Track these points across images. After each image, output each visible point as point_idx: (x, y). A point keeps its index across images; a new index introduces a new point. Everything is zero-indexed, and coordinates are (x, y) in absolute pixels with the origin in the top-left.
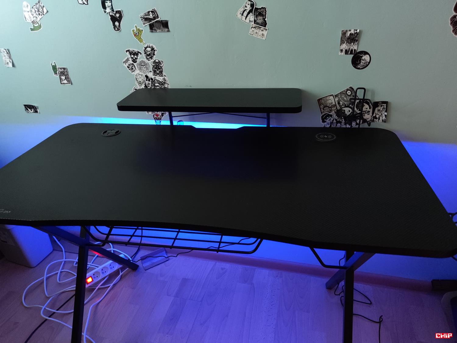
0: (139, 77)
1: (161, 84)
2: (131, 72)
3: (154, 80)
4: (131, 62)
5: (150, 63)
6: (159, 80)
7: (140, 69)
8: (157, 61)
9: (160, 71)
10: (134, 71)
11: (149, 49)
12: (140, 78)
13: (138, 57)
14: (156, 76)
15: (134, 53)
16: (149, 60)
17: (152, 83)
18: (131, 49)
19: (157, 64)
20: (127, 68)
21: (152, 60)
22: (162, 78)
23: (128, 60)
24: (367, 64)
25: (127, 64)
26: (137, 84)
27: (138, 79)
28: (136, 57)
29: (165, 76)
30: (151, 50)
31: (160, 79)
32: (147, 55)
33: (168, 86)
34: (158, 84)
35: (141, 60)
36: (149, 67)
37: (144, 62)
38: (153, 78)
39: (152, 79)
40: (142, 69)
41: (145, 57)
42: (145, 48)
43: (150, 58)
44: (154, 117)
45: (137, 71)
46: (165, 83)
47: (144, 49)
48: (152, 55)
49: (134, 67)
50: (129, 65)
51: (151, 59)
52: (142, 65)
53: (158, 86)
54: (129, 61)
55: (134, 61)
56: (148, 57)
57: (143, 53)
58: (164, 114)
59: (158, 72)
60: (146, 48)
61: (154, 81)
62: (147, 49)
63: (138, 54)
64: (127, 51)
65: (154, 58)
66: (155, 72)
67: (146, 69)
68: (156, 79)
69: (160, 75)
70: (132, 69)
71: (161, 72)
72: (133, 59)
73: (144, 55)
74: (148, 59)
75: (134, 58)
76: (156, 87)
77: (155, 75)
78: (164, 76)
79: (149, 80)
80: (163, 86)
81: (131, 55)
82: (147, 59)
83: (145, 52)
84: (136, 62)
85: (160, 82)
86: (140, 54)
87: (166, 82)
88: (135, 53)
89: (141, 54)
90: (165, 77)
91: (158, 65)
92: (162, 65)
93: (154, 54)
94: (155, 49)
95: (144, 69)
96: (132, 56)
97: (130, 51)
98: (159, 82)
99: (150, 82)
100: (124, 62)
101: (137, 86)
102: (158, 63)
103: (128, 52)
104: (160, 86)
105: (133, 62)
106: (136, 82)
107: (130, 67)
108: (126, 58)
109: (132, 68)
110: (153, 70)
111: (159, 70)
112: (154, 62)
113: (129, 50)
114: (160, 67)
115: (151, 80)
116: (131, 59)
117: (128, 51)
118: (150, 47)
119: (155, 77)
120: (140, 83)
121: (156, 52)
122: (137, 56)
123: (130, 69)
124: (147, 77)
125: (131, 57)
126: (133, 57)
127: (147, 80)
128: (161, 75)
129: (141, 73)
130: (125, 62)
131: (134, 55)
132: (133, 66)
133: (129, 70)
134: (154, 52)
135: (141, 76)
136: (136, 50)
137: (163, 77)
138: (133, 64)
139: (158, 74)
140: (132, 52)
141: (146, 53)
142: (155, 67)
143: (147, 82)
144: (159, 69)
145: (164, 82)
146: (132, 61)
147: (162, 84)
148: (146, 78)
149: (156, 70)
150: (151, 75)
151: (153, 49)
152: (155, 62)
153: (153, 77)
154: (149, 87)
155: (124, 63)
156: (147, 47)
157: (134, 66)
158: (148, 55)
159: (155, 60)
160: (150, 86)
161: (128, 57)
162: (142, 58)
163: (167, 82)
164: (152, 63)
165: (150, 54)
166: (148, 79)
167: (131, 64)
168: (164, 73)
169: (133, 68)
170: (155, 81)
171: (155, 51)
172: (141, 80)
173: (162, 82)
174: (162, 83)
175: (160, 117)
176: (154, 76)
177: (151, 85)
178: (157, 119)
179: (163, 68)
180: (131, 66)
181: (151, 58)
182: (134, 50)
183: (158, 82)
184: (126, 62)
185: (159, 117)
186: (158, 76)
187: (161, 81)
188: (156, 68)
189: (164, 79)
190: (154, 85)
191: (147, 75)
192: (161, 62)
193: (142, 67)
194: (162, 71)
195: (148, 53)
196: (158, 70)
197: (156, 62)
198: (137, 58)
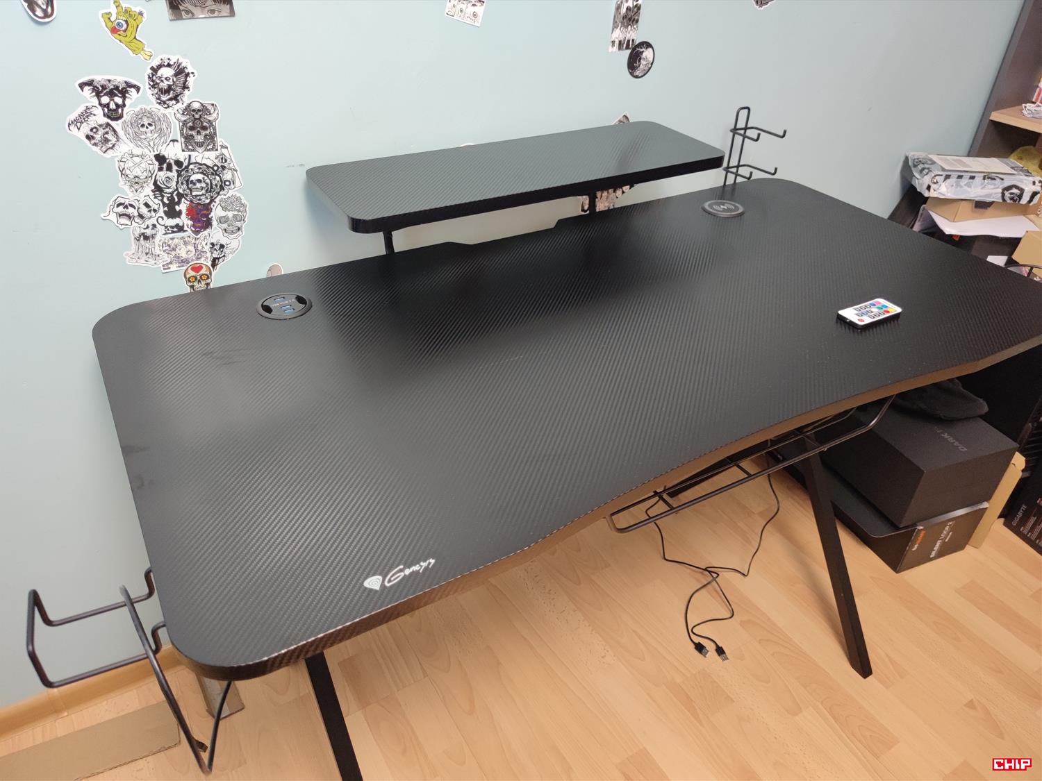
0: (131, 164)
1: (212, 174)
2: (102, 153)
3: (185, 164)
4: (99, 118)
5: (173, 115)
6: (205, 161)
7: (136, 138)
8: (196, 106)
9: (206, 135)
10: (112, 148)
11: (167, 72)
12: (138, 165)
13: (128, 102)
14: (193, 151)
15: (112, 90)
16: (168, 107)
17: (179, 175)
18: (99, 78)
19: (197, 116)
20: (87, 141)
21: (180, 106)
22: (213, 155)
23: (87, 113)
24: (650, 66)
25: (85, 129)
26: (126, 188)
27: (128, 172)
28: (119, 100)
29: (222, 147)
30: (176, 75)
31: (206, 157)
32: (161, 90)
33: (233, 175)
34: (200, 176)
35: (137, 110)
36: (169, 125)
37: (150, 114)
38: (182, 160)
39: (179, 163)
40: (143, 137)
41: (153, 99)
42: (152, 68)
43: (171, 99)
44: (188, 276)
45: (125, 146)
46: (224, 168)
47: (151, 71)
48: (179, 90)
49: (111, 133)
50: (91, 130)
51: (174, 102)
52: (143, 126)
53: (199, 181)
54: (91, 118)
55: (114, 114)
56: (164, 98)
57: (148, 86)
58: (221, 260)
59: (199, 138)
60: (155, 70)
61: (187, 167)
62: (159, 73)
63: (126, 92)
64: (82, 86)
65: (187, 97)
66: (188, 139)
67: (156, 135)
68: (193, 160)
69: (208, 146)
70: (107, 140)
71: (211, 138)
72: (108, 107)
73: (150, 92)
74: (165, 103)
75: (112, 106)
76: (195, 184)
77: (189, 150)
78: (219, 148)
79: (169, 168)
80: (218, 178)
81: (98, 95)
82: (162, 103)
83: (153, 81)
84: (120, 117)
85: (208, 167)
86: (133, 90)
87: (226, 165)
88: (117, 88)
89: (138, 89)
90: (224, 151)
91: (199, 119)
92: (214, 115)
93: (185, 87)
94: (189, 70)
95: (149, 135)
96: (105, 100)
97: (95, 84)
98: (205, 169)
99: (174, 174)
100: (75, 122)
101: (124, 192)
102: (199, 110)
103: (86, 88)
104: (208, 181)
105: (109, 117)
106: (121, 182)
107: (98, 137)
108: (81, 109)
109: (103, 139)
110: (182, 134)
111: (204, 133)
112: (186, 109)
113: (93, 81)
114: (205, 124)
115: (175, 168)
116: (99, 111)
117: (90, 83)
118: (169, 65)
119: (190, 156)
120: (136, 183)
121: (191, 80)
122: (124, 98)
123: (95, 144)
124: (160, 159)
125: (100, 104)
126: (108, 104)
127: (160, 169)
128: (210, 147)
129: (138, 151)
130: (77, 122)
131: (111, 94)
132: (107, 133)
133: (94, 148)
134: (186, 81)
135: (137, 160)
136: (119, 79)
137: (217, 153)
138: (108, 125)
139: (200, 145)
140: (104, 87)
141: (158, 84)
142: (190, 124)
143: (162, 176)
144: (205, 128)
145: (219, 165)
146: (104, 115)
147: (215, 173)
148: (157, 163)
149: (194, 133)
150: (174, 152)
151: (180, 71)
152: (188, 110)
153: (182, 156)
154: (169, 188)
155: (72, 127)
156: (160, 66)
157: (114, 131)
158: (167, 91)
159: (189, 105)
160: (174, 184)
161: (89, 105)
162: (140, 102)
163: (232, 165)
164: (179, 116)
165: (170, 87)
166: (165, 166)
167: (101, 126)
168: (220, 140)
169: (110, 136)
170: (191, 167)
171: (187, 75)
172: (139, 173)
173: (215, 165)
174: (216, 168)
175: (208, 273)
176: (187, 154)
177: (177, 183)
178: (196, 278)
179: (217, 124)
180: (101, 132)
181: (175, 98)
182: (109, 81)
183: (200, 168)
184: (81, 123)
185: (203, 271)
186: (200, 150)
187: (209, 163)
188: (192, 128)
189: (223, 159)
190: (187, 181)
191: (163, 153)
192: (209, 107)
193: (144, 129)
194: (215, 134)
195: (164, 85)
196: (198, 132)
197: (194, 110)
198: (124, 105)
